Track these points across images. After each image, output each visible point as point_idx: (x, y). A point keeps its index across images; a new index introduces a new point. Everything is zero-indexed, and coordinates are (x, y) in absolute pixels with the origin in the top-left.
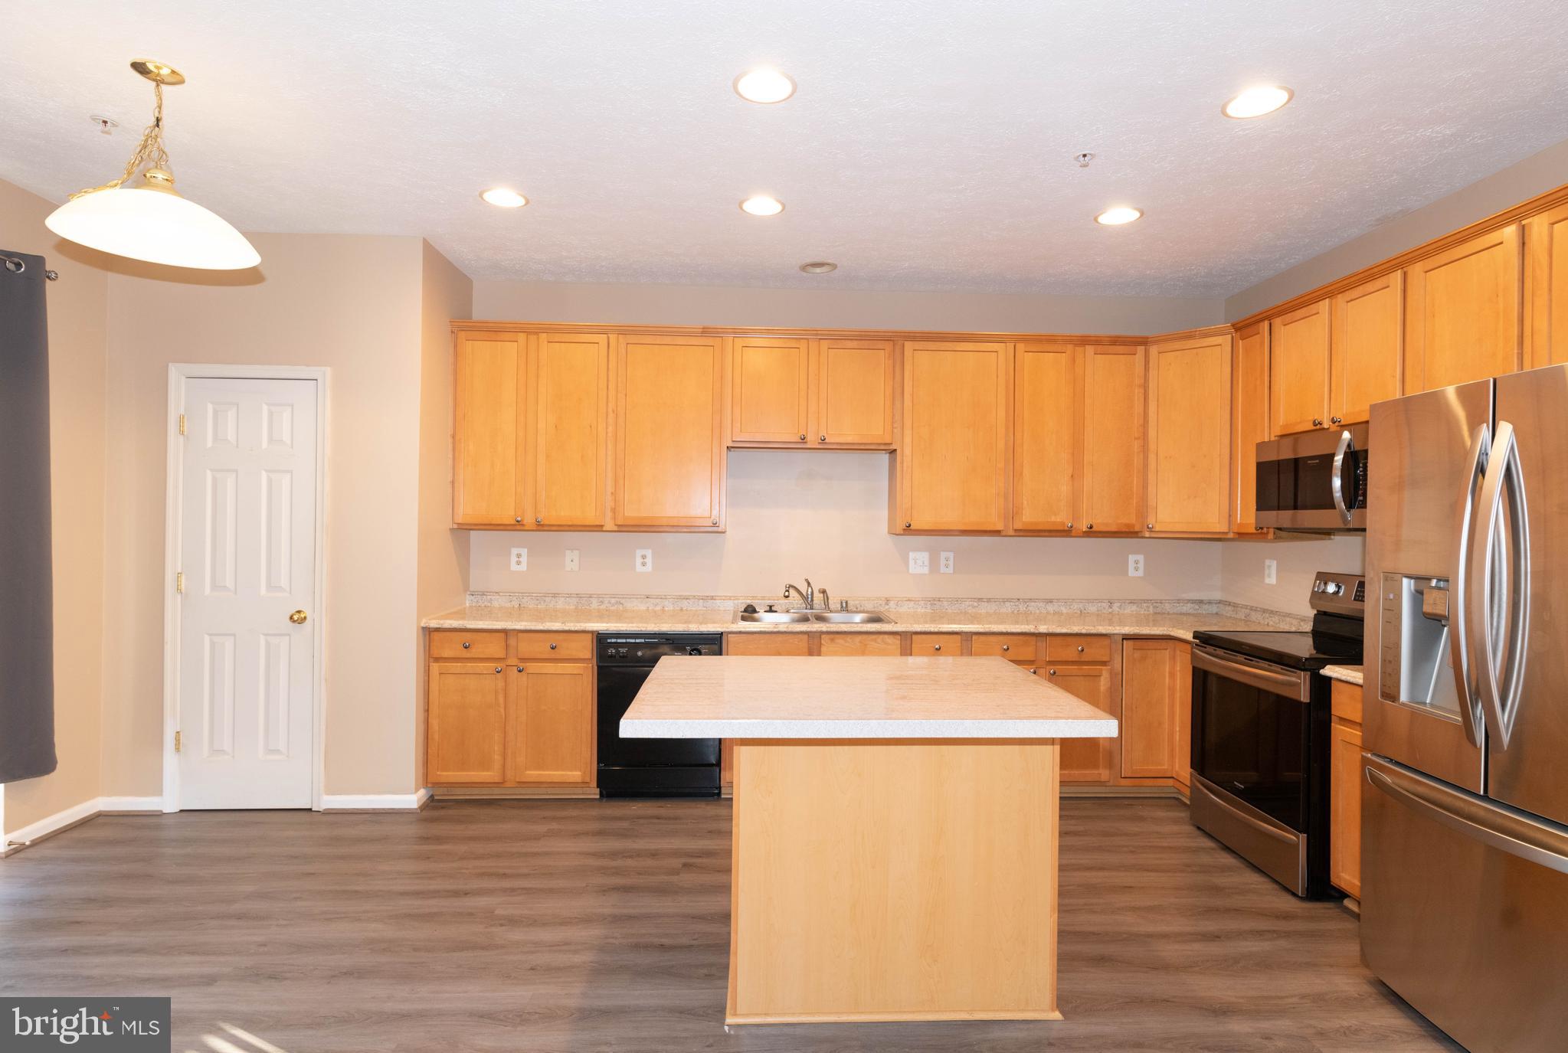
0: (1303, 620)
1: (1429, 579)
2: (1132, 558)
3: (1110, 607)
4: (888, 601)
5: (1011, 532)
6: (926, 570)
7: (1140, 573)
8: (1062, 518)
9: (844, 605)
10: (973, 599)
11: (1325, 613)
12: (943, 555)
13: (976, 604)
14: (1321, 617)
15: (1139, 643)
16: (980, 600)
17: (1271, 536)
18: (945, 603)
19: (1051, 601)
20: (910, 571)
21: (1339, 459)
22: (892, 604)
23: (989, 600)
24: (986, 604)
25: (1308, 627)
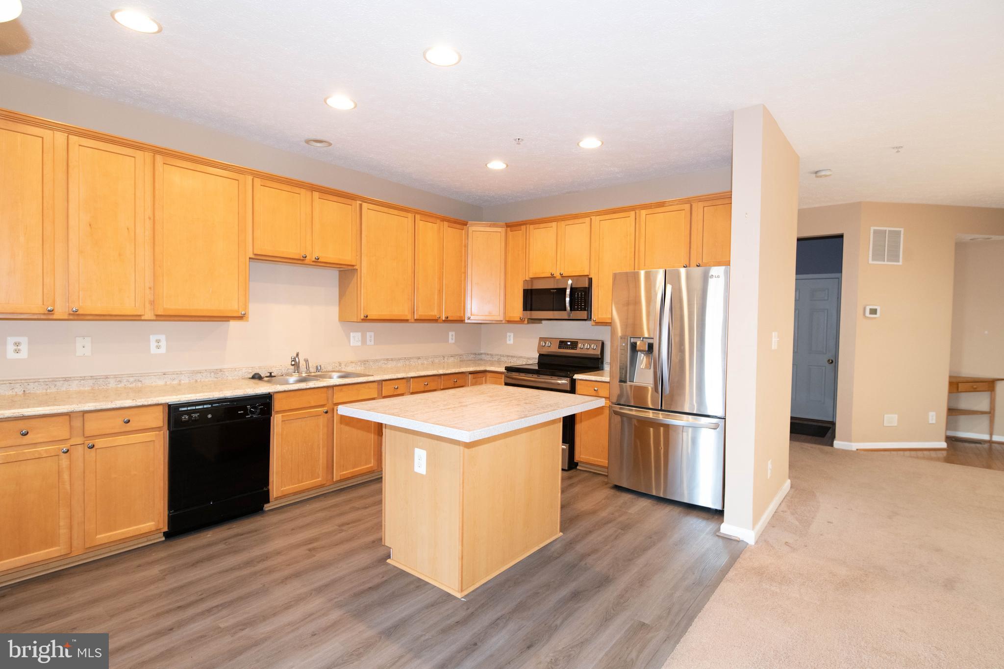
0: (533, 358)
1: (640, 338)
2: (450, 334)
3: (444, 359)
4: (340, 364)
5: (413, 321)
6: (359, 344)
7: (453, 341)
8: (434, 313)
9: (319, 368)
10: (384, 359)
11: (543, 355)
12: (368, 334)
13: (386, 362)
14: (541, 356)
15: (476, 375)
16: (387, 360)
17: (526, 322)
18: (371, 363)
19: (419, 358)
20: (351, 345)
21: (568, 291)
22: (343, 366)
23: (392, 360)
24: (391, 361)
25: (536, 361)
